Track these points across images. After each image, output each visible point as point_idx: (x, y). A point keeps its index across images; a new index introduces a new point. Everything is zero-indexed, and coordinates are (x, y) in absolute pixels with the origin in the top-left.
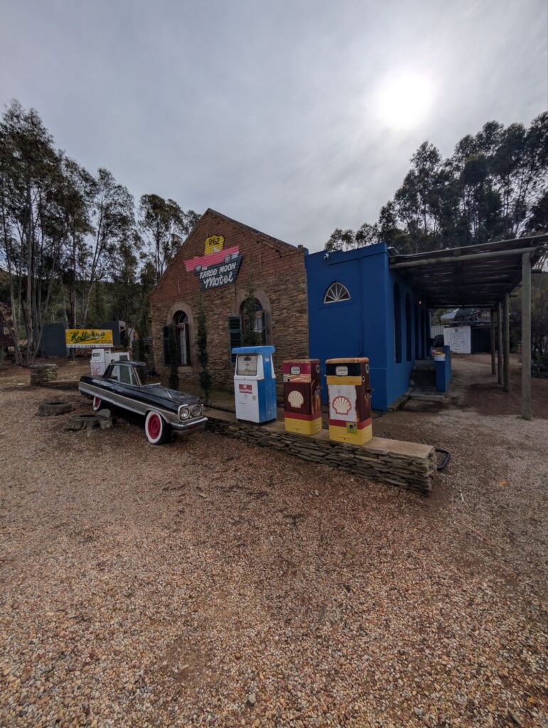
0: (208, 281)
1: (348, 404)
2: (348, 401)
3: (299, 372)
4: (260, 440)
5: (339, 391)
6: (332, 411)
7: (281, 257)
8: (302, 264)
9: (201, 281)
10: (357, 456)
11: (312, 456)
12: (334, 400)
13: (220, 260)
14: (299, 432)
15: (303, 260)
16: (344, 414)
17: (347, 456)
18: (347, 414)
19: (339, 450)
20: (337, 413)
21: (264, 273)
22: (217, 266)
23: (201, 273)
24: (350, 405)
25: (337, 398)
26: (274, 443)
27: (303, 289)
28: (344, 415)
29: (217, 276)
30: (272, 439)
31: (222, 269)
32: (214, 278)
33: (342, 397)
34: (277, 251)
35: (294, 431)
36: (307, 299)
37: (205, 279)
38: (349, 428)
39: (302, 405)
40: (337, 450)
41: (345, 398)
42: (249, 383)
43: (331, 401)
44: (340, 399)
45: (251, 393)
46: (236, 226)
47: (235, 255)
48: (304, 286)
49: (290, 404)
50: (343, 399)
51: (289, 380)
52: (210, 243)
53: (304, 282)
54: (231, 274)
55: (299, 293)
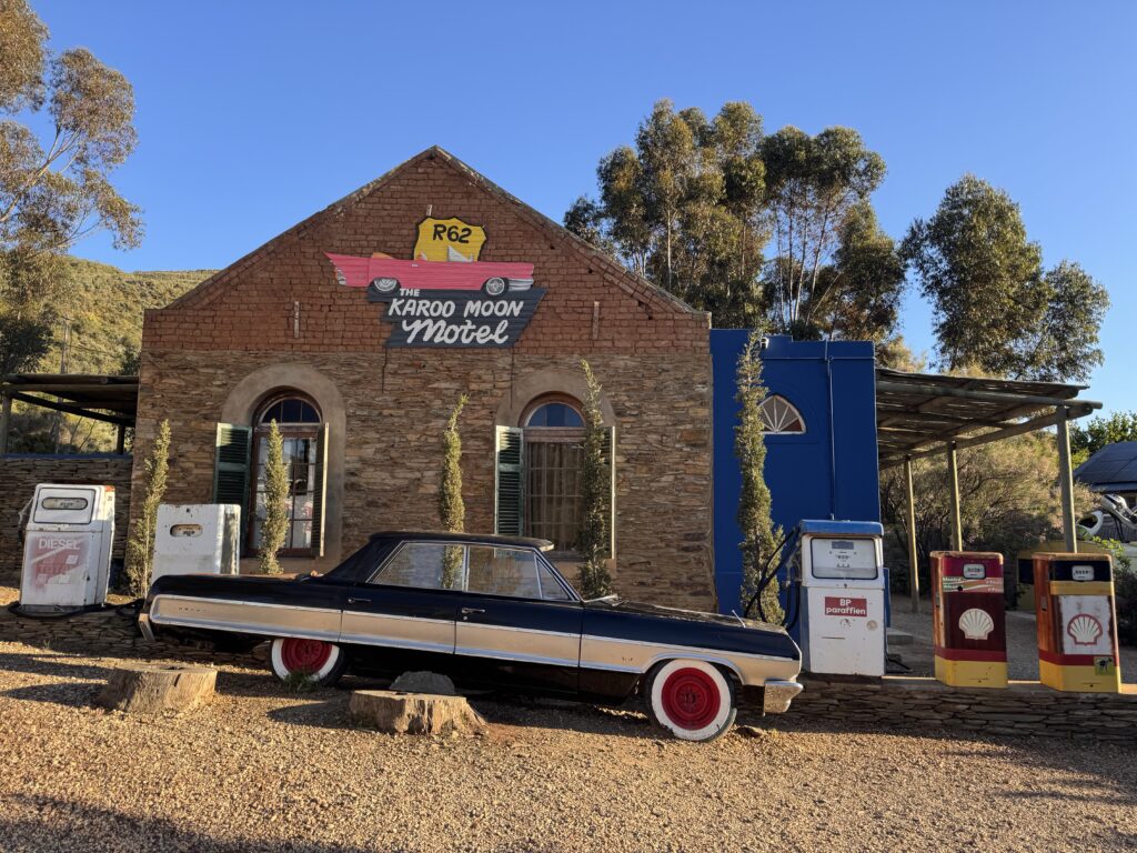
0: (417, 326)
1: (1096, 626)
2: (1096, 621)
3: (981, 574)
4: (883, 713)
5: (1079, 606)
6: (1067, 639)
7: (650, 318)
8: (702, 344)
9: (396, 321)
10: (1106, 711)
11: (1017, 726)
12: (1072, 621)
13: (467, 285)
14: (984, 684)
15: (708, 337)
16: (1089, 643)
17: (1088, 714)
18: (1095, 643)
19: (1072, 707)
20: (1076, 643)
21: (605, 344)
22: (461, 297)
23: (395, 304)
24: (1100, 627)
25: (1077, 617)
26: (923, 714)
27: (701, 396)
28: (1089, 646)
29: (457, 319)
30: (919, 707)
31: (473, 307)
32: (442, 323)
33: (1084, 616)
34: (640, 303)
35: (974, 684)
36: (711, 419)
37: (411, 319)
38: (1099, 666)
39: (990, 635)
40: (1066, 707)
41: (1091, 617)
42: (858, 595)
43: (1065, 624)
44: (1081, 619)
45: (865, 615)
46: (526, 217)
47: (523, 284)
48: (706, 390)
49: (962, 633)
50: (1087, 619)
51: (960, 588)
52: (437, 234)
53: (704, 383)
54: (505, 324)
55: (692, 403)
